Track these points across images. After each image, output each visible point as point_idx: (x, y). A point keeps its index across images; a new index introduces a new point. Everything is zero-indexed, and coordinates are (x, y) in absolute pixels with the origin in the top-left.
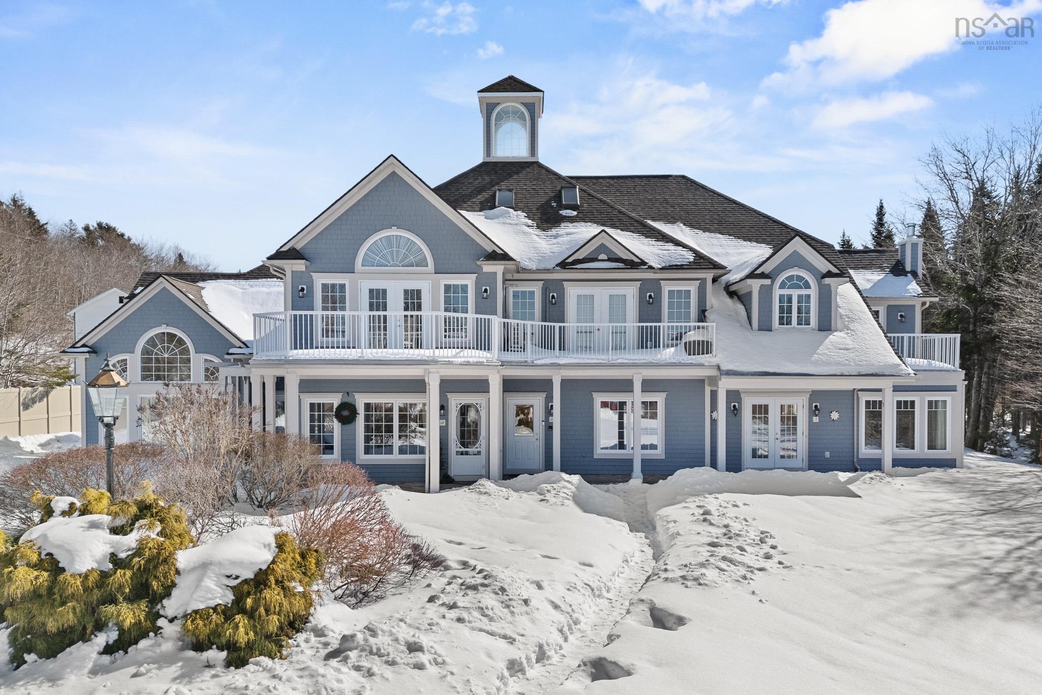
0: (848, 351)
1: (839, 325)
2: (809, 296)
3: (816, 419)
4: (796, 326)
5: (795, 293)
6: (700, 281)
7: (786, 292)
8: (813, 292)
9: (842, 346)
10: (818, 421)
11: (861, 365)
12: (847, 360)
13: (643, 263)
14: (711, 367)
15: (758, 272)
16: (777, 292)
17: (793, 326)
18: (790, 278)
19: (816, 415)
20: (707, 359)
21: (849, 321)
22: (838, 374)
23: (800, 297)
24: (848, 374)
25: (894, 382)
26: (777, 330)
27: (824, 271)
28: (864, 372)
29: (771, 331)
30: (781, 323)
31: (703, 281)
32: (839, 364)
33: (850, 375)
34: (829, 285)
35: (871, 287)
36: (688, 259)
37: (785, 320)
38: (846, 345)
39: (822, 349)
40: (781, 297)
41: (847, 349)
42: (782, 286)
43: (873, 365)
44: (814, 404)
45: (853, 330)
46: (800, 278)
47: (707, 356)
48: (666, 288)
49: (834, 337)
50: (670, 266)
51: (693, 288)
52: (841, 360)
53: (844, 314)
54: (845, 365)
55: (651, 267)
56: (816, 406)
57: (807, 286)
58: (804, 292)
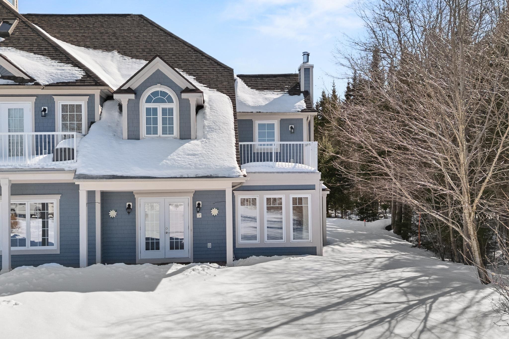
0: (194, 157)
1: (199, 134)
2: (171, 110)
3: (199, 215)
4: (161, 135)
5: (160, 107)
6: (88, 97)
7: (151, 105)
8: (175, 106)
9: (191, 152)
10: (201, 217)
11: (200, 169)
12: (189, 164)
13: (32, 80)
14: (70, 171)
15: (125, 87)
16: (144, 106)
17: (158, 135)
18: (155, 94)
19: (198, 212)
20: (68, 165)
21: (208, 131)
22: (178, 177)
23: (164, 110)
24: (187, 176)
25: (233, 183)
26: (143, 138)
27: (184, 88)
28: (201, 174)
29: (139, 139)
30: (148, 132)
31: (92, 97)
32: (182, 167)
33: (188, 178)
34: (188, 100)
35: (266, 105)
36: (77, 77)
37: (153, 130)
38: (195, 151)
39: (174, 156)
40: (148, 110)
41: (194, 155)
42: (149, 100)
43: (210, 168)
44: (197, 203)
45: (208, 139)
46: (164, 94)
47: (69, 161)
48: (59, 102)
49: (189, 144)
50: (57, 83)
51: (83, 102)
52: (184, 164)
53: (207, 125)
54: (187, 168)
55: (37, 84)
56: (199, 204)
57: (170, 100)
58: (167, 106)
